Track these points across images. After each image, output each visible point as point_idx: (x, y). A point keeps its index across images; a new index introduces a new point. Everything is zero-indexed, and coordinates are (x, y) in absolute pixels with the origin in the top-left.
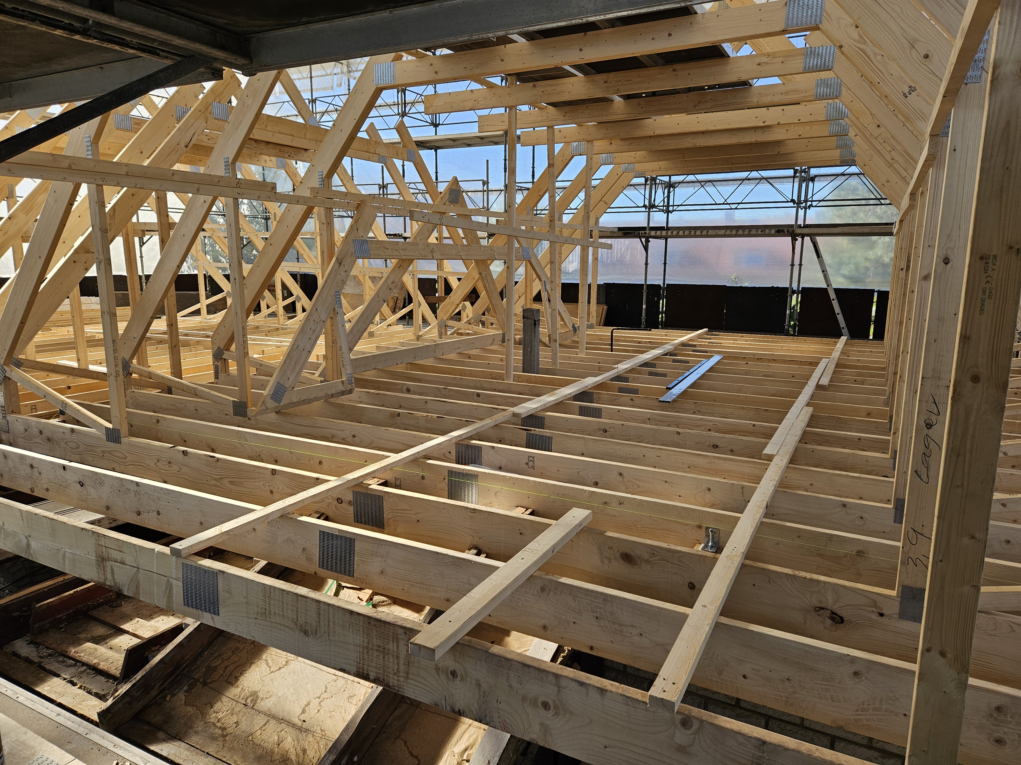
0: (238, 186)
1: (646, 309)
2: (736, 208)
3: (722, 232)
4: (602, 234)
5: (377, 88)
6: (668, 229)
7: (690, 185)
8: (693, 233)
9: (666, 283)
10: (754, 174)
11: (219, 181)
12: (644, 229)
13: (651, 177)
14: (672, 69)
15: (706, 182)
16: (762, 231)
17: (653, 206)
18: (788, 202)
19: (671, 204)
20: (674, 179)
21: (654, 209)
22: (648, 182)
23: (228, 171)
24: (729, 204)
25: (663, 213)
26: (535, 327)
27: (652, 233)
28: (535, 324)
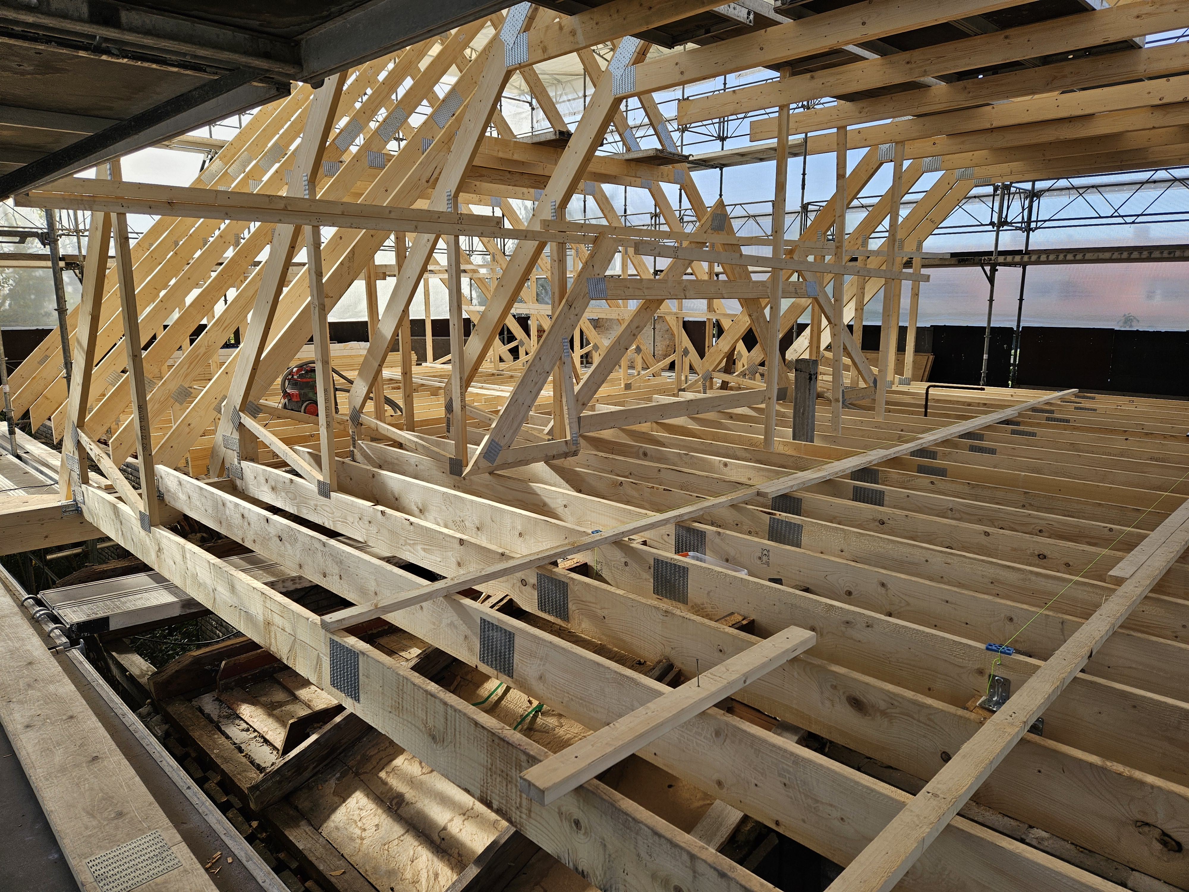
0: (460, 221)
1: (989, 360)
2: (1133, 223)
3: (1107, 255)
4: (926, 262)
5: (615, 99)
6: (1028, 252)
7: (1064, 192)
8: (1061, 257)
9: (1022, 324)
10: (1162, 174)
11: (439, 217)
12: (990, 253)
13: (1003, 184)
14: (1002, 37)
15: (1088, 187)
16: (1170, 253)
17: (1006, 223)
19: (1034, 218)
20: (1039, 185)
21: (1005, 228)
22: (999, 192)
23: (450, 206)
24: (1122, 216)
25: (1020, 232)
26: (810, 382)
27: (1001, 259)
28: (810, 379)
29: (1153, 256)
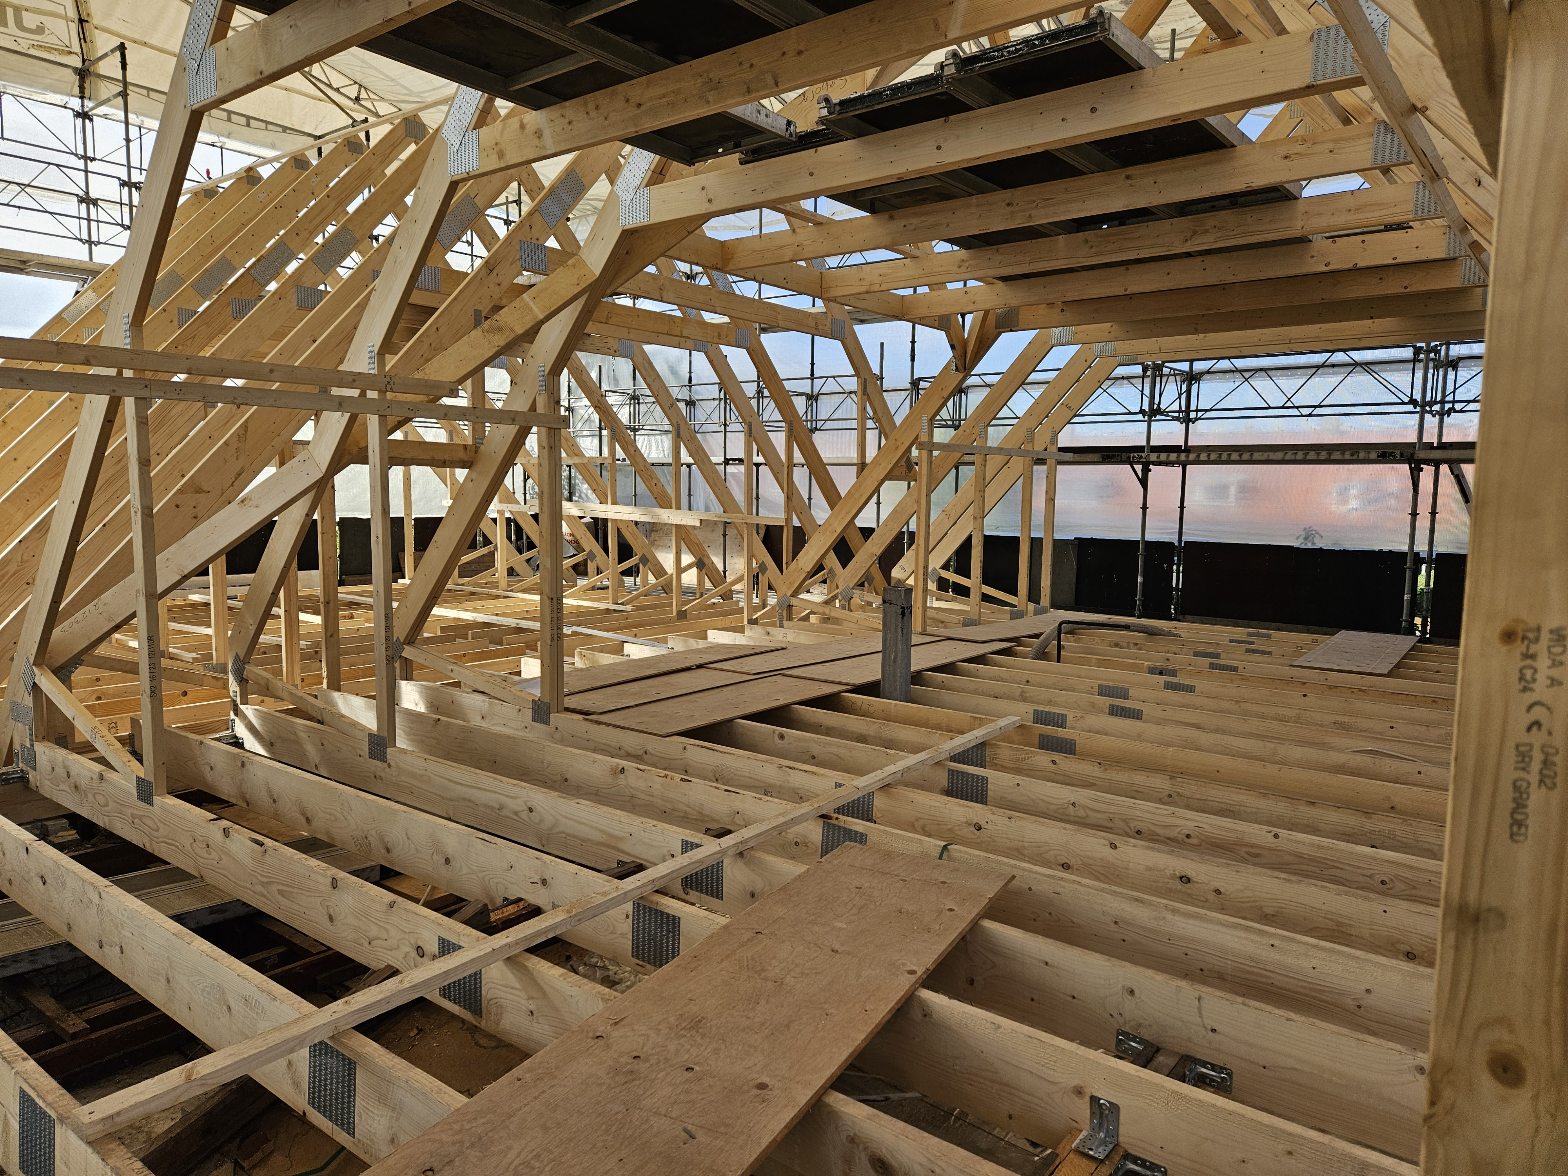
1: (1144, 583)
2: (1311, 415)
3: (1279, 455)
5: (623, 231)
6: (1188, 449)
7: (1228, 375)
8: (1224, 456)
9: (1184, 538)
10: (1340, 357)
12: (1140, 449)
13: (1154, 363)
14: (1123, 176)
15: (1256, 370)
16: (1352, 455)
17: (1159, 411)
18: (1403, 403)
19: (1193, 407)
20: (1199, 366)
21: (1158, 417)
22: (1149, 373)
23: (373, 366)
24: (1297, 407)
25: (1177, 423)
26: (902, 618)
27: (1153, 457)
28: (903, 614)
29: (1333, 457)
